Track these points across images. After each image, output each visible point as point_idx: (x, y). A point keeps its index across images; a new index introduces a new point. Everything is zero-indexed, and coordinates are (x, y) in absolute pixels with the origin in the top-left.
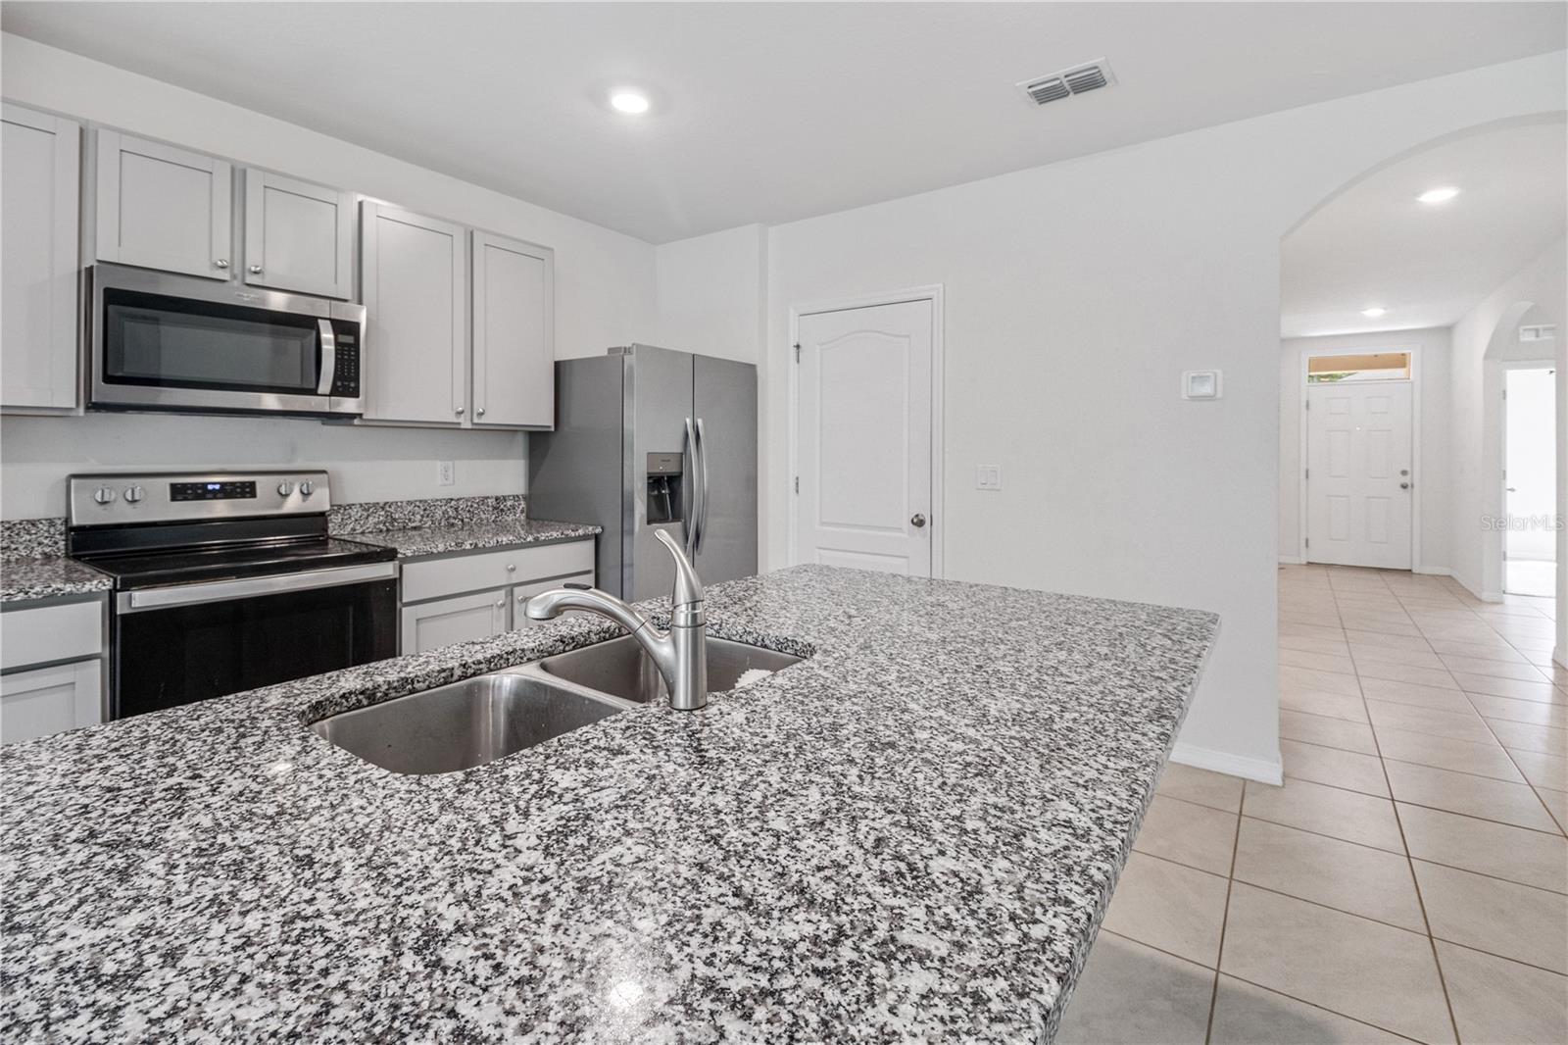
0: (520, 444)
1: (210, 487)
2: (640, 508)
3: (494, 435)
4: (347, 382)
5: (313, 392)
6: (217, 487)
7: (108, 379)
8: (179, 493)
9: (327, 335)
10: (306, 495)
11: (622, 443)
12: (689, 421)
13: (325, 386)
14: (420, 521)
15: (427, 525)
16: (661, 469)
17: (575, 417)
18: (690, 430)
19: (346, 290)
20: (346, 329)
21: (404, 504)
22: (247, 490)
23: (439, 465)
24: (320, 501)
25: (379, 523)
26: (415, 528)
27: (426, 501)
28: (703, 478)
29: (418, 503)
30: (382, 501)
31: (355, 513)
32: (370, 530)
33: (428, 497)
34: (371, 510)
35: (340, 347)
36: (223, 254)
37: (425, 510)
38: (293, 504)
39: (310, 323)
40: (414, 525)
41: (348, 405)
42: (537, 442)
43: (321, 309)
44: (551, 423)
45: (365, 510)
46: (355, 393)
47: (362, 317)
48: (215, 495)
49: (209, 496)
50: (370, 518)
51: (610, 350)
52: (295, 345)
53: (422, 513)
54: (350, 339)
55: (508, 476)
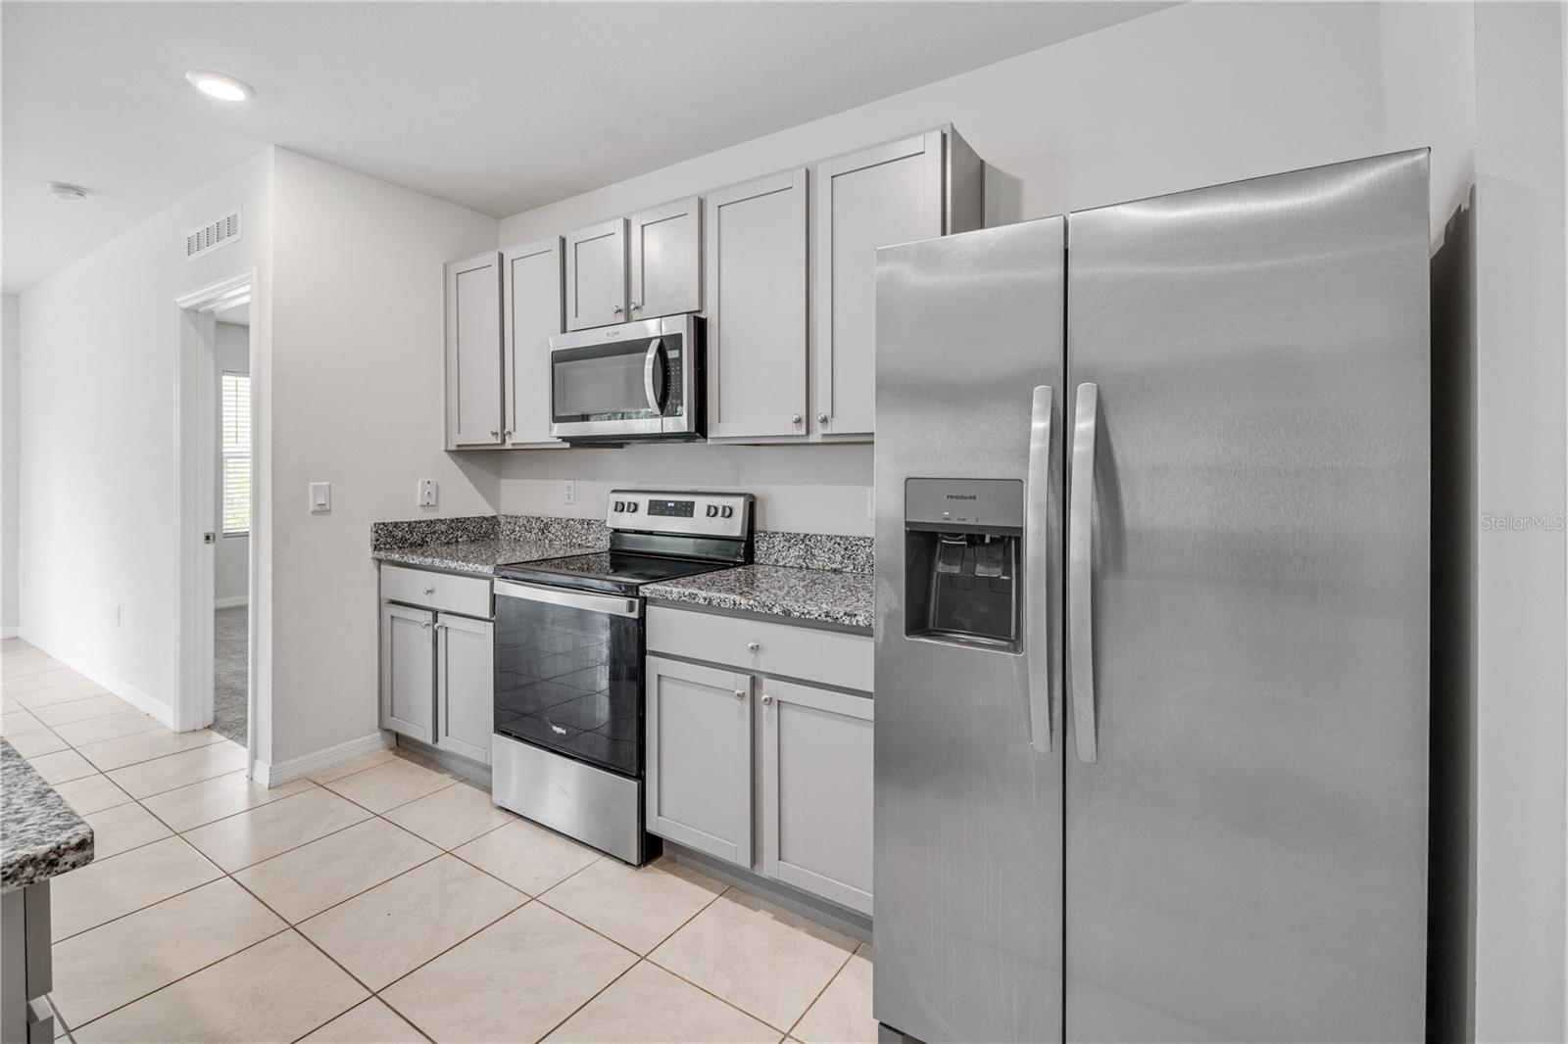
1: (669, 504)
6: (673, 505)
14: (841, 563)
15: (848, 570)
21: (824, 540)
22: (688, 509)
25: (799, 557)
26: (835, 571)
27: (847, 539)
29: (838, 540)
30: (802, 531)
32: (791, 564)
33: (849, 533)
34: (792, 541)
37: (846, 549)
40: (834, 566)
45: (786, 540)
48: (670, 512)
49: (667, 512)
50: (792, 551)
53: (843, 553)
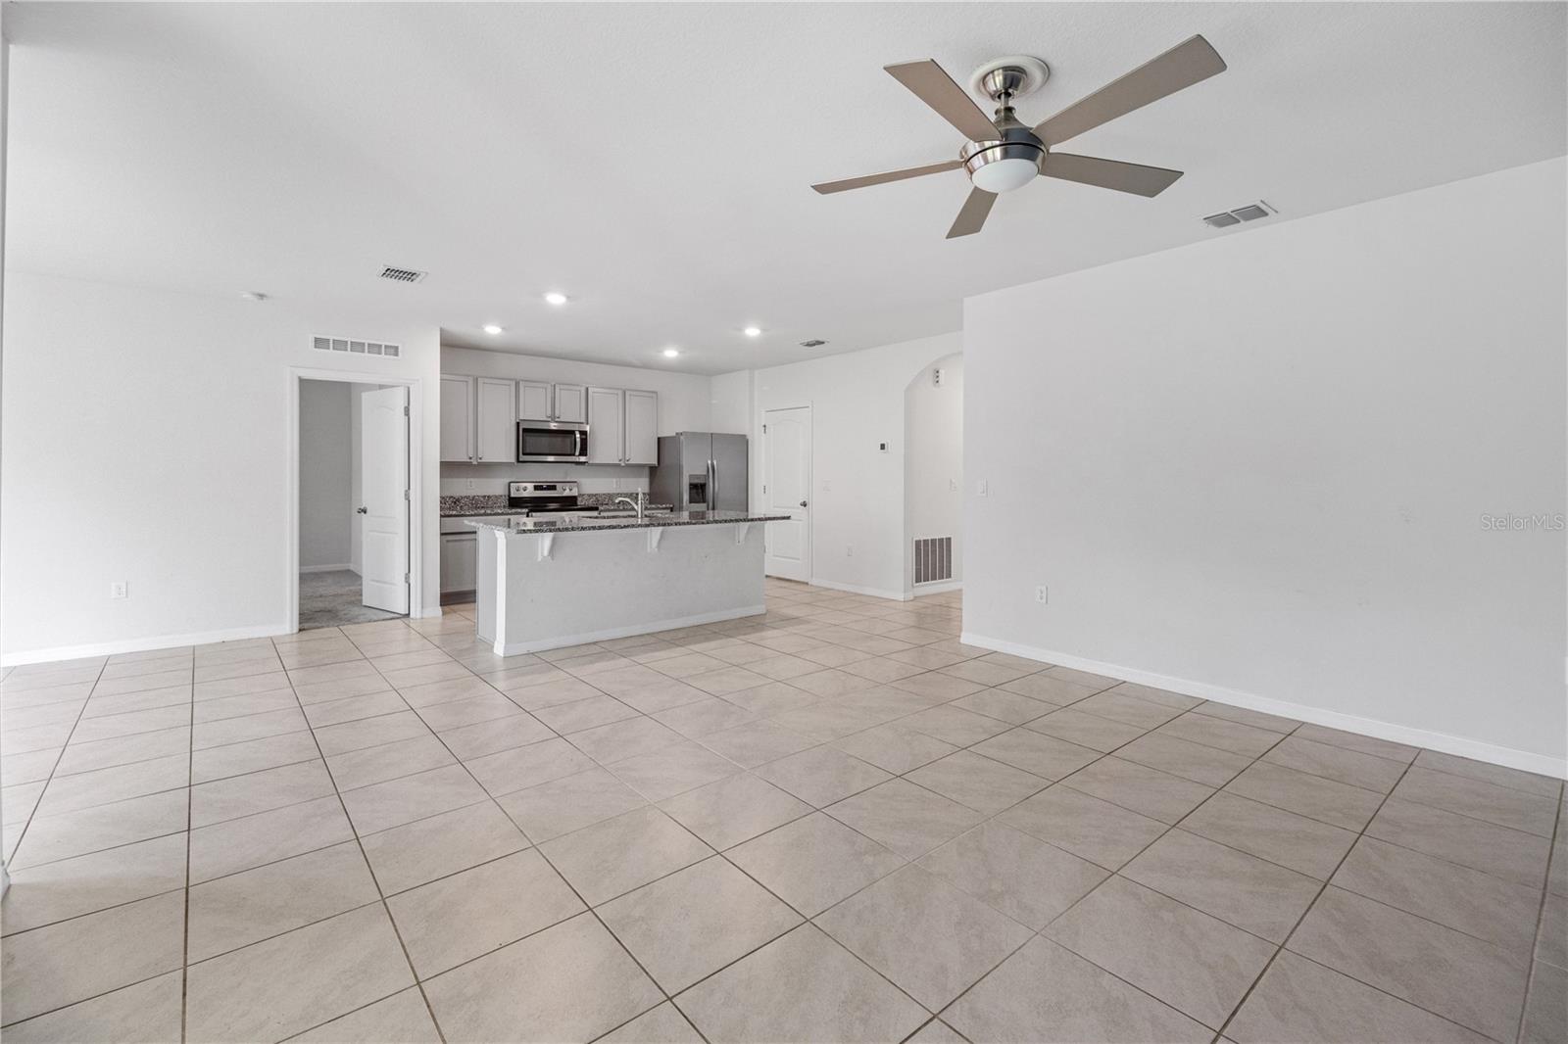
0: (647, 471)
2: (686, 497)
3: (635, 469)
4: (584, 452)
5: (574, 455)
6: (545, 486)
7: (524, 454)
8: (536, 488)
9: (578, 435)
10: (571, 490)
11: (680, 468)
12: (709, 462)
13: (577, 453)
14: (608, 501)
16: (696, 481)
17: (666, 461)
18: (710, 466)
19: (583, 420)
20: (583, 433)
21: (602, 495)
22: (553, 488)
23: (614, 480)
24: (575, 493)
28: (715, 488)
31: (586, 497)
33: (611, 492)
35: (582, 439)
36: (549, 413)
38: (567, 493)
39: (573, 432)
41: (583, 459)
42: (653, 471)
43: (576, 427)
44: (656, 463)
46: (586, 455)
47: (588, 429)
48: (545, 489)
51: (677, 434)
52: (568, 441)
54: (584, 437)
55: (641, 485)
